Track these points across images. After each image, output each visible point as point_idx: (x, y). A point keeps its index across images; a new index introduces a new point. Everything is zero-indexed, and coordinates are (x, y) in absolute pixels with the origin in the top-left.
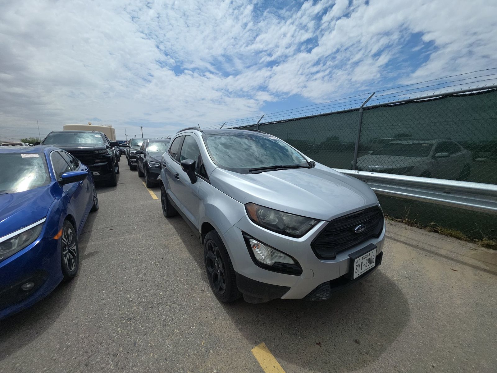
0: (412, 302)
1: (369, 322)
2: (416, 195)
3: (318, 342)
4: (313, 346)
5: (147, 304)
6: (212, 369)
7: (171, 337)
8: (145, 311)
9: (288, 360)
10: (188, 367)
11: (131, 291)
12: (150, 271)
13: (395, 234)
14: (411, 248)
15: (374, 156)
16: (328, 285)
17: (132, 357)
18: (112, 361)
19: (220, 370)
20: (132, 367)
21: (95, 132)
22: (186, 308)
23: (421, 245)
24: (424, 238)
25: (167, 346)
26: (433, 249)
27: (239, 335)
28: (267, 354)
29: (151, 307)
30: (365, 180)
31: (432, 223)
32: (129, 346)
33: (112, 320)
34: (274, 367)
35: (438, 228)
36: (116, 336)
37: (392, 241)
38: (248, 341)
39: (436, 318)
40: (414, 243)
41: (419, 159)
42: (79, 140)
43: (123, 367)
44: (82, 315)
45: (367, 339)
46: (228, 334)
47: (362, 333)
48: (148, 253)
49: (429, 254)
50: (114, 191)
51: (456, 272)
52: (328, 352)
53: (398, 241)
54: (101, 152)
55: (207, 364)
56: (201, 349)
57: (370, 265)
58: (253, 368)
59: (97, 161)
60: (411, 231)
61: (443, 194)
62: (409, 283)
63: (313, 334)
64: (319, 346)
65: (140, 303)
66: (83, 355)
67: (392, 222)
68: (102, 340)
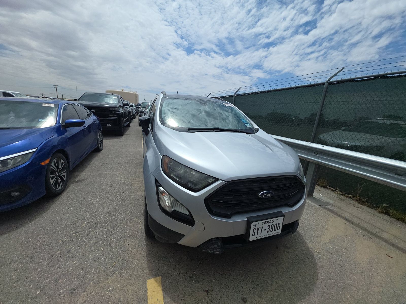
0: (323, 278)
1: (267, 285)
2: (364, 173)
3: (207, 289)
4: (201, 292)
5: (94, 224)
6: (110, 286)
7: (95, 253)
8: (89, 229)
9: (173, 297)
10: (94, 279)
11: (89, 212)
12: (110, 200)
13: (340, 208)
14: (351, 225)
15: (347, 133)
16: (220, 241)
17: (62, 260)
18: (48, 260)
19: (115, 289)
20: (58, 267)
21: (114, 94)
22: (118, 233)
23: (364, 224)
24: (371, 218)
25: (88, 259)
26: (375, 231)
27: (145, 265)
28: (159, 287)
29: (95, 227)
30: (315, 152)
31: (385, 205)
32: (64, 252)
33: (65, 230)
34: (158, 300)
35: (391, 211)
36: (61, 242)
37: (333, 214)
38: (149, 272)
39: (342, 300)
40: (357, 221)
41: (393, 139)
42: (106, 100)
43: (52, 266)
44: (49, 221)
45: (256, 301)
46: (137, 262)
47: (253, 293)
48: (116, 187)
49: (368, 235)
50: (119, 139)
51: (391, 258)
52: (212, 301)
53: (340, 216)
54: (114, 109)
55: (108, 281)
56: (111, 268)
57: (273, 232)
58: (141, 295)
59: (110, 115)
60: (359, 209)
61: (394, 176)
62: (329, 259)
63: (207, 281)
64: (206, 293)
65: (90, 222)
66: (33, 250)
67: (342, 197)
68: (51, 243)
